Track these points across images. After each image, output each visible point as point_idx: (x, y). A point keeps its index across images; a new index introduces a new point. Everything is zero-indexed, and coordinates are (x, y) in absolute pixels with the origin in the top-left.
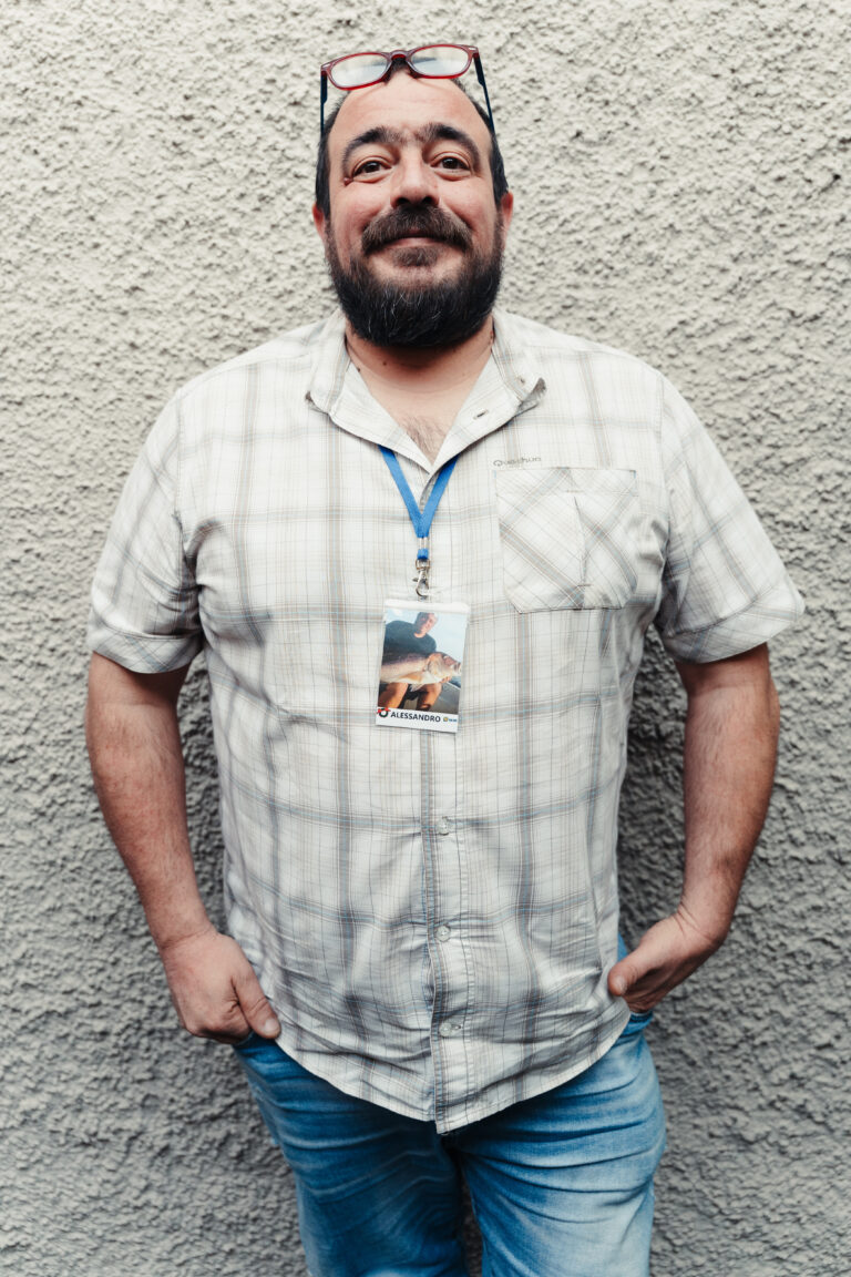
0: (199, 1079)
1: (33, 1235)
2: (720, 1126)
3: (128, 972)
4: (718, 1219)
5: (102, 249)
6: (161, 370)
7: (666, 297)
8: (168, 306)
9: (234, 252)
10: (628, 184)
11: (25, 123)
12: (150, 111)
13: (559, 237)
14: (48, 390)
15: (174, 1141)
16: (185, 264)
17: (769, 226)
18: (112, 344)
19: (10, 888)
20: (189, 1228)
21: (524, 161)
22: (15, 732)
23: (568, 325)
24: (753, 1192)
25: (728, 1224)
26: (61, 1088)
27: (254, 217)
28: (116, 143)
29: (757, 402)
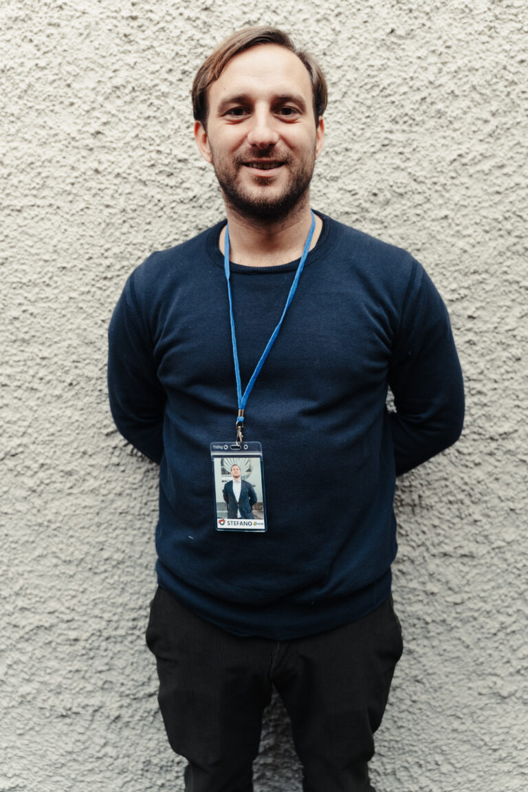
0: (141, 668)
1: (27, 779)
2: (485, 688)
3: (93, 597)
4: (485, 748)
5: (76, 106)
6: (116, 188)
7: (449, 139)
8: (121, 144)
9: (165, 108)
10: (424, 64)
11: (23, 20)
12: (109, 13)
13: (380, 99)
14: (38, 202)
15: (123, 712)
16: (132, 116)
17: (515, 92)
18: (83, 170)
19: (12, 542)
20: (134, 770)
21: (357, 49)
22: (16, 435)
23: (386, 157)
24: (506, 730)
25: (490, 752)
26: (47, 678)
27: (178, 85)
28: (85, 34)
29: (508, 208)
